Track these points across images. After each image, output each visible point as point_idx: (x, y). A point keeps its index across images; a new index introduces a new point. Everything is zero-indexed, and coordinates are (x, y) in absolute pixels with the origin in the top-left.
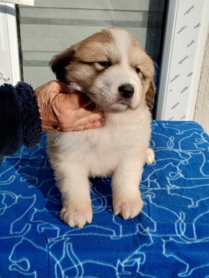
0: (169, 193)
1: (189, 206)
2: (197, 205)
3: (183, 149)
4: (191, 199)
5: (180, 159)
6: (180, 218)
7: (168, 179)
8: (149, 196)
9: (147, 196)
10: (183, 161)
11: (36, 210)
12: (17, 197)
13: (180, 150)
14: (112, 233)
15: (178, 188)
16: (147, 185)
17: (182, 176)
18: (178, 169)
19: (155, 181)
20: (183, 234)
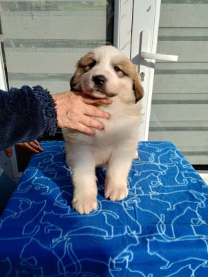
0: (151, 198)
1: (168, 209)
2: (174, 208)
3: (161, 162)
4: (169, 203)
5: (159, 170)
6: (161, 220)
7: (150, 187)
8: (136, 201)
9: (134, 201)
10: (162, 172)
11: (45, 212)
12: (31, 203)
13: (160, 164)
14: (105, 234)
15: (158, 194)
16: (134, 192)
17: (161, 184)
18: (158, 179)
19: (140, 188)
20: (164, 233)
